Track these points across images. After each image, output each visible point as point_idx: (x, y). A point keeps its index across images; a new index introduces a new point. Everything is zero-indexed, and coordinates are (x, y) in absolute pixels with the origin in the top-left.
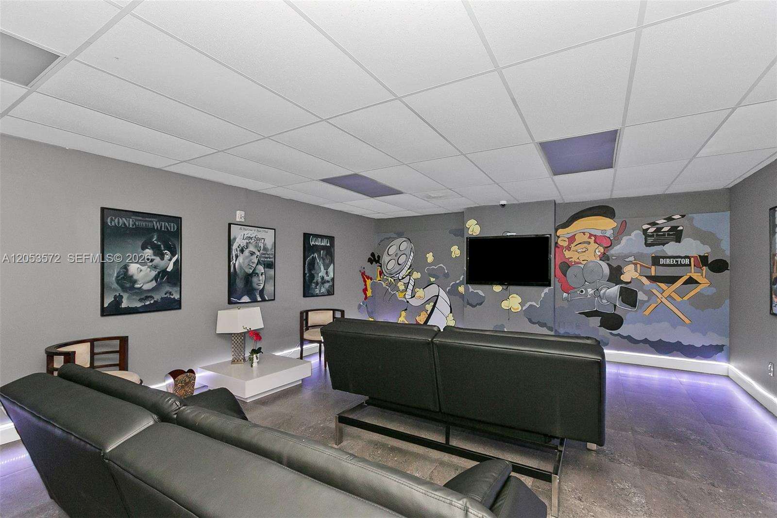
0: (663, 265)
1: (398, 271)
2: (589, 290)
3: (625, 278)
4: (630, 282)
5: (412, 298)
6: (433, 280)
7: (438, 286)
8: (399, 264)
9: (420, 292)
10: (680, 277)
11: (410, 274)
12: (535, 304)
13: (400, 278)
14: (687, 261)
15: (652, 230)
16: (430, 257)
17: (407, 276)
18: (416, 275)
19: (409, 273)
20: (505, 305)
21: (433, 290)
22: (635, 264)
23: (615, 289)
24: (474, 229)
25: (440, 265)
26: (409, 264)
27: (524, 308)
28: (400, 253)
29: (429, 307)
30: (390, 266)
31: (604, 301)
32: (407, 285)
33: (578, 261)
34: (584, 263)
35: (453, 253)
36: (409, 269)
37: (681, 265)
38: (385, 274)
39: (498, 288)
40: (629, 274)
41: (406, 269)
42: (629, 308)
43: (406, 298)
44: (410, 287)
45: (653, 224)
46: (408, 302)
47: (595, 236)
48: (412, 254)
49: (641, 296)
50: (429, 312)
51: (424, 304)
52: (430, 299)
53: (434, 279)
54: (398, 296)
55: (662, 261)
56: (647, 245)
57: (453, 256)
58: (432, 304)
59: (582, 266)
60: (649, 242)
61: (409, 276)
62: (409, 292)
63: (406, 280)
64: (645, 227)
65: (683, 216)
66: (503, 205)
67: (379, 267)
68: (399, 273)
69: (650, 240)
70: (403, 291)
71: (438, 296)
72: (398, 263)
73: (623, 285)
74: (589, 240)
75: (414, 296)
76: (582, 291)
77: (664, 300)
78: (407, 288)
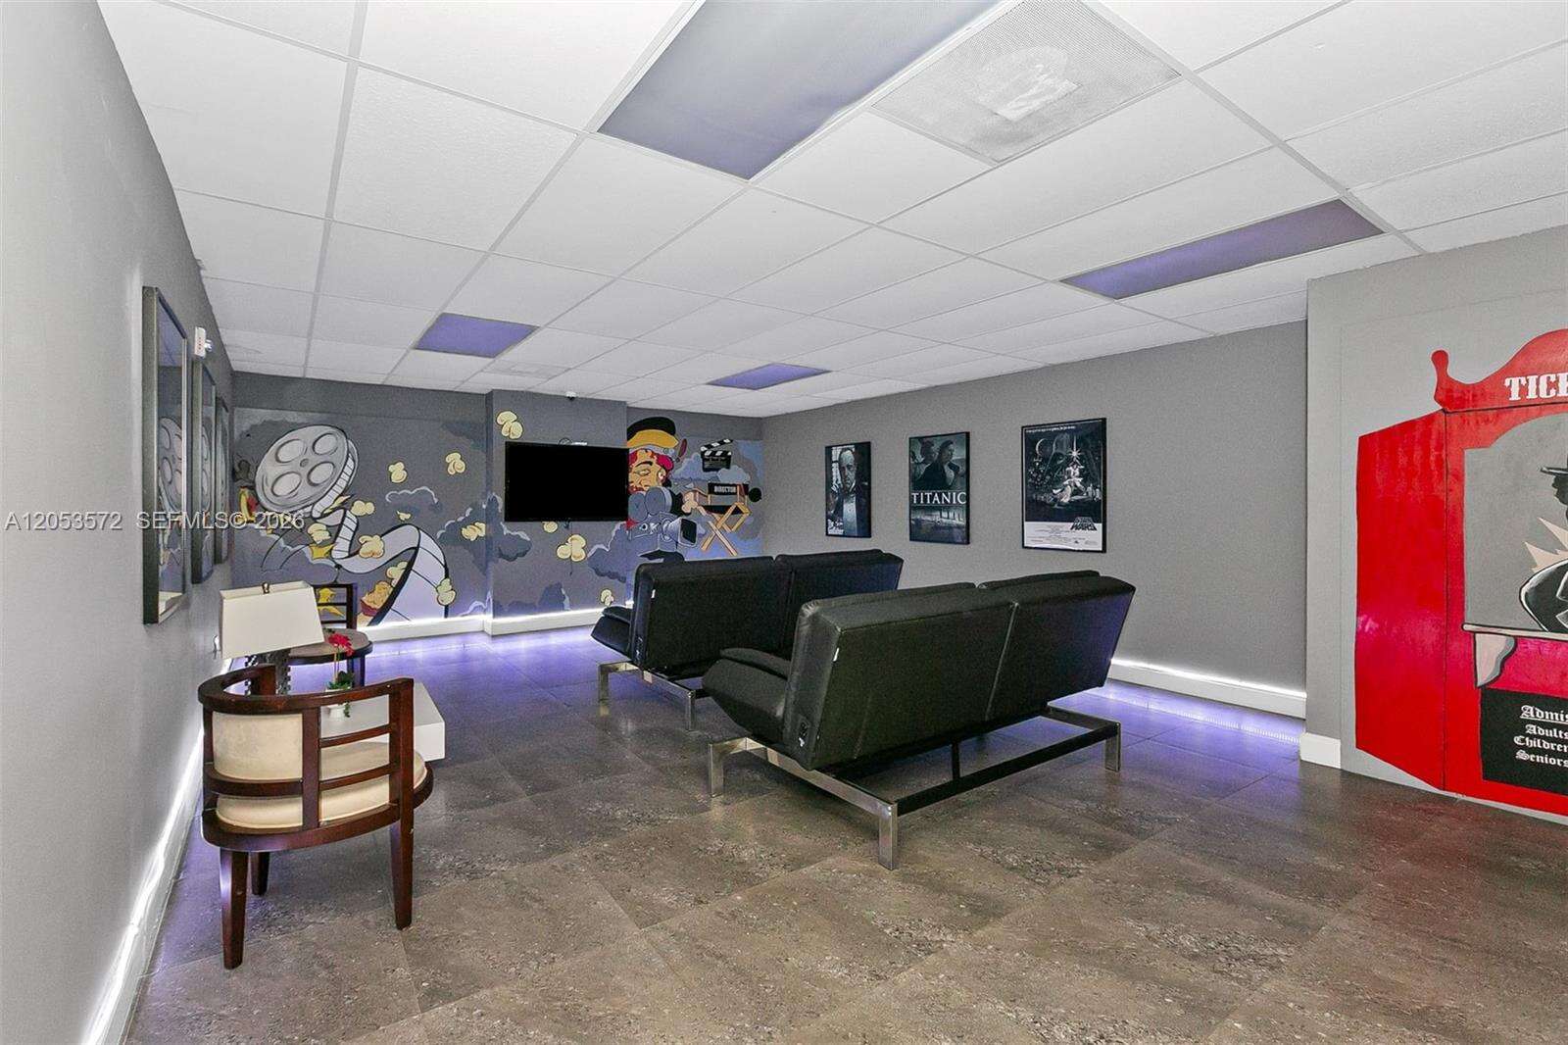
0: (718, 493)
1: (309, 499)
2: (652, 524)
3: (686, 508)
4: (690, 514)
5: (350, 556)
6: (404, 516)
7: (418, 529)
8: (314, 485)
9: (372, 544)
10: (729, 507)
11: (345, 507)
12: (604, 547)
13: (316, 515)
14: (733, 490)
15: (708, 453)
16: (398, 472)
17: (334, 510)
18: (362, 508)
19: (343, 503)
20: (563, 552)
21: (406, 537)
22: (695, 491)
23: (677, 522)
24: (511, 426)
25: (423, 488)
26: (342, 483)
27: (590, 554)
28: (314, 459)
29: (395, 573)
30: (283, 488)
31: (667, 538)
32: (335, 532)
33: (639, 486)
34: (646, 489)
35: (451, 467)
36: (341, 495)
37: (731, 494)
38: (268, 506)
39: (550, 527)
40: (690, 503)
41: (333, 494)
42: (688, 544)
43: (333, 560)
44: (346, 533)
45: (709, 447)
46: (339, 566)
47: (658, 455)
48: (350, 462)
49: (700, 530)
50: (395, 583)
51: (383, 568)
52: (397, 556)
53: (408, 516)
54: (308, 556)
55: (716, 489)
56: (705, 470)
57: (451, 471)
58: (404, 565)
59: (644, 493)
60: (706, 466)
61: (342, 511)
62: (342, 545)
63: (335, 519)
64: (703, 449)
65: (732, 441)
66: (572, 399)
67: (247, 491)
68: (314, 504)
69: (707, 465)
70: (324, 544)
71: (416, 549)
72: (309, 480)
73: (685, 518)
74: (652, 460)
75: (357, 553)
76: (644, 527)
77: (718, 533)
78: (337, 536)
